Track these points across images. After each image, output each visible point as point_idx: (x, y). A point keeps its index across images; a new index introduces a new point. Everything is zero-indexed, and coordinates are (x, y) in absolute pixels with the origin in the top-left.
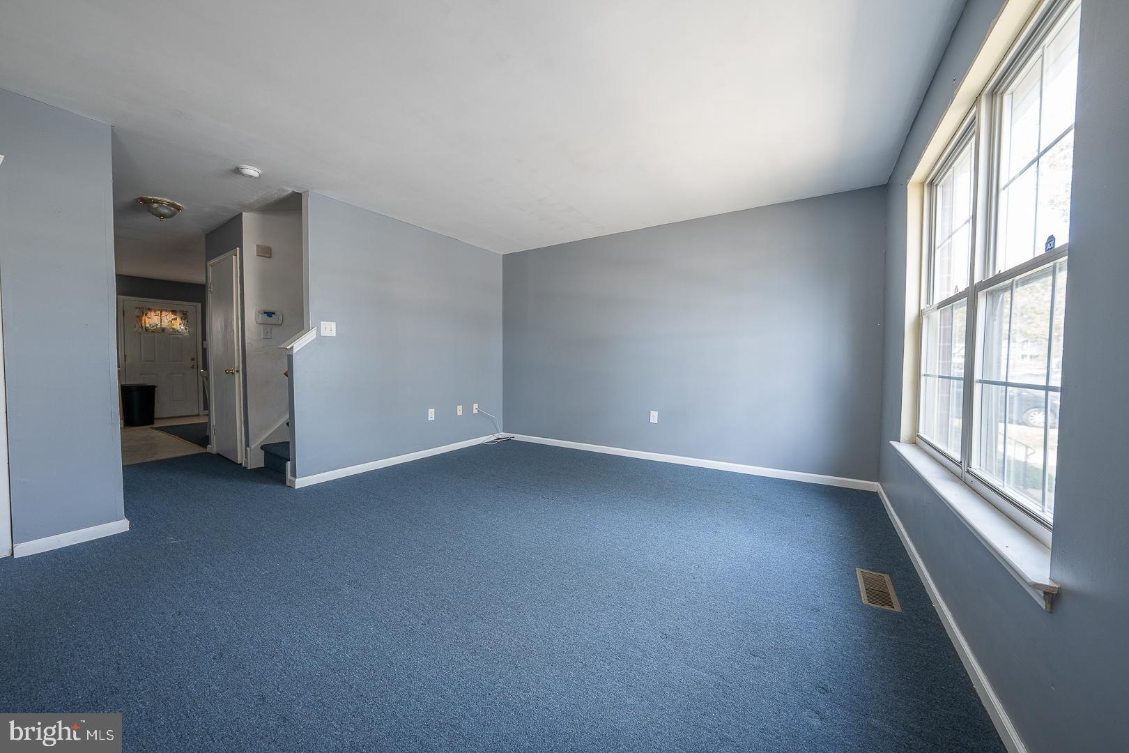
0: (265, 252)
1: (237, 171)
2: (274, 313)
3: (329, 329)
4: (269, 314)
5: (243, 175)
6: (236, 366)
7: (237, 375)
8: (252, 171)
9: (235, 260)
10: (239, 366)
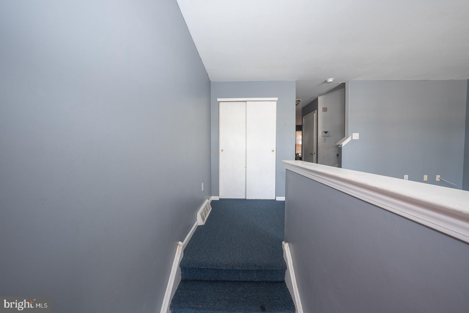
0: (325, 110)
1: (326, 82)
2: (327, 132)
3: (356, 136)
4: (326, 132)
5: (327, 83)
6: (314, 151)
7: (314, 155)
8: (330, 80)
9: (315, 115)
10: (315, 152)
